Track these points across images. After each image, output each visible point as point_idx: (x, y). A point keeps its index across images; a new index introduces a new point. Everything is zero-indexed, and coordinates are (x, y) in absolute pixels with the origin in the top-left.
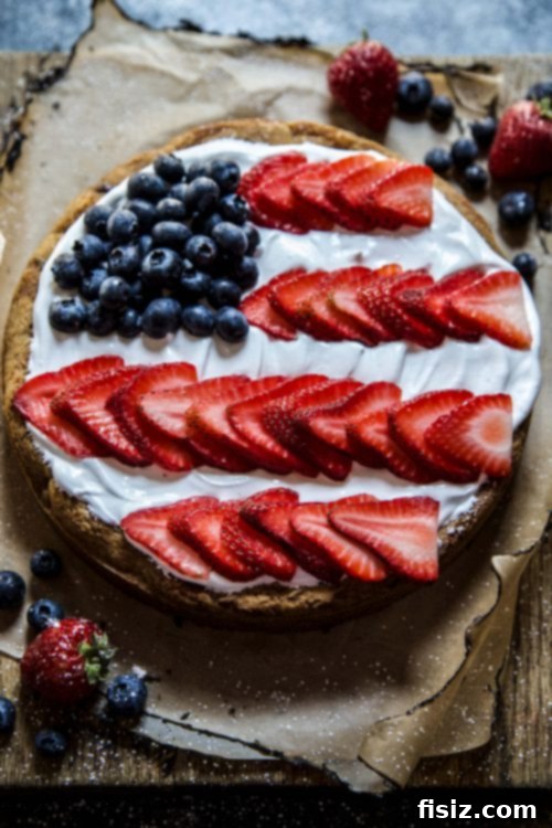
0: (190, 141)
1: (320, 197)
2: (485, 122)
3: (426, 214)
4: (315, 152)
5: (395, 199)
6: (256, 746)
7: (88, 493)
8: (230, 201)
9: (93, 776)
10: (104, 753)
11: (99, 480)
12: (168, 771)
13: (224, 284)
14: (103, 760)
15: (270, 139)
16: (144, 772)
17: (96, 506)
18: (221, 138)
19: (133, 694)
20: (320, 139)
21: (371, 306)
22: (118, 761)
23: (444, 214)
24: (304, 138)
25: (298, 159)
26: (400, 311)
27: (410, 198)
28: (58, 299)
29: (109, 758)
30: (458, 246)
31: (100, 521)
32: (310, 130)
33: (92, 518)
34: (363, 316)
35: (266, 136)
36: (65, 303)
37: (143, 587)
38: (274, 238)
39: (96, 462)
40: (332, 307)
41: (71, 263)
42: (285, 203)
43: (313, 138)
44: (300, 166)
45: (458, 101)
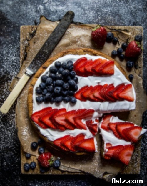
0: (62, 55)
1: (90, 71)
2: (125, 44)
3: (113, 72)
4: (89, 57)
5: (106, 70)
6: (80, 170)
7: (47, 136)
8: (72, 73)
9: (50, 173)
10: (52, 170)
11: (49, 133)
12: (63, 173)
13: (71, 92)
14: (52, 171)
15: (79, 54)
16: (59, 173)
17: (49, 138)
18: (68, 54)
19: (58, 165)
20: (90, 53)
21: (102, 95)
22: (54, 171)
23: (117, 71)
24: (86, 53)
25: (85, 59)
26: (108, 97)
27: (110, 69)
28: (37, 96)
29: (53, 171)
30: (119, 79)
31: (50, 141)
32: (88, 51)
33: (48, 140)
34: (100, 97)
35: (78, 53)
36: (38, 97)
37: (59, 150)
38: (81, 78)
39: (48, 129)
40: (94, 96)
41: (39, 90)
42: (83, 71)
43: (88, 53)
44: (86, 61)
45: (119, 38)
